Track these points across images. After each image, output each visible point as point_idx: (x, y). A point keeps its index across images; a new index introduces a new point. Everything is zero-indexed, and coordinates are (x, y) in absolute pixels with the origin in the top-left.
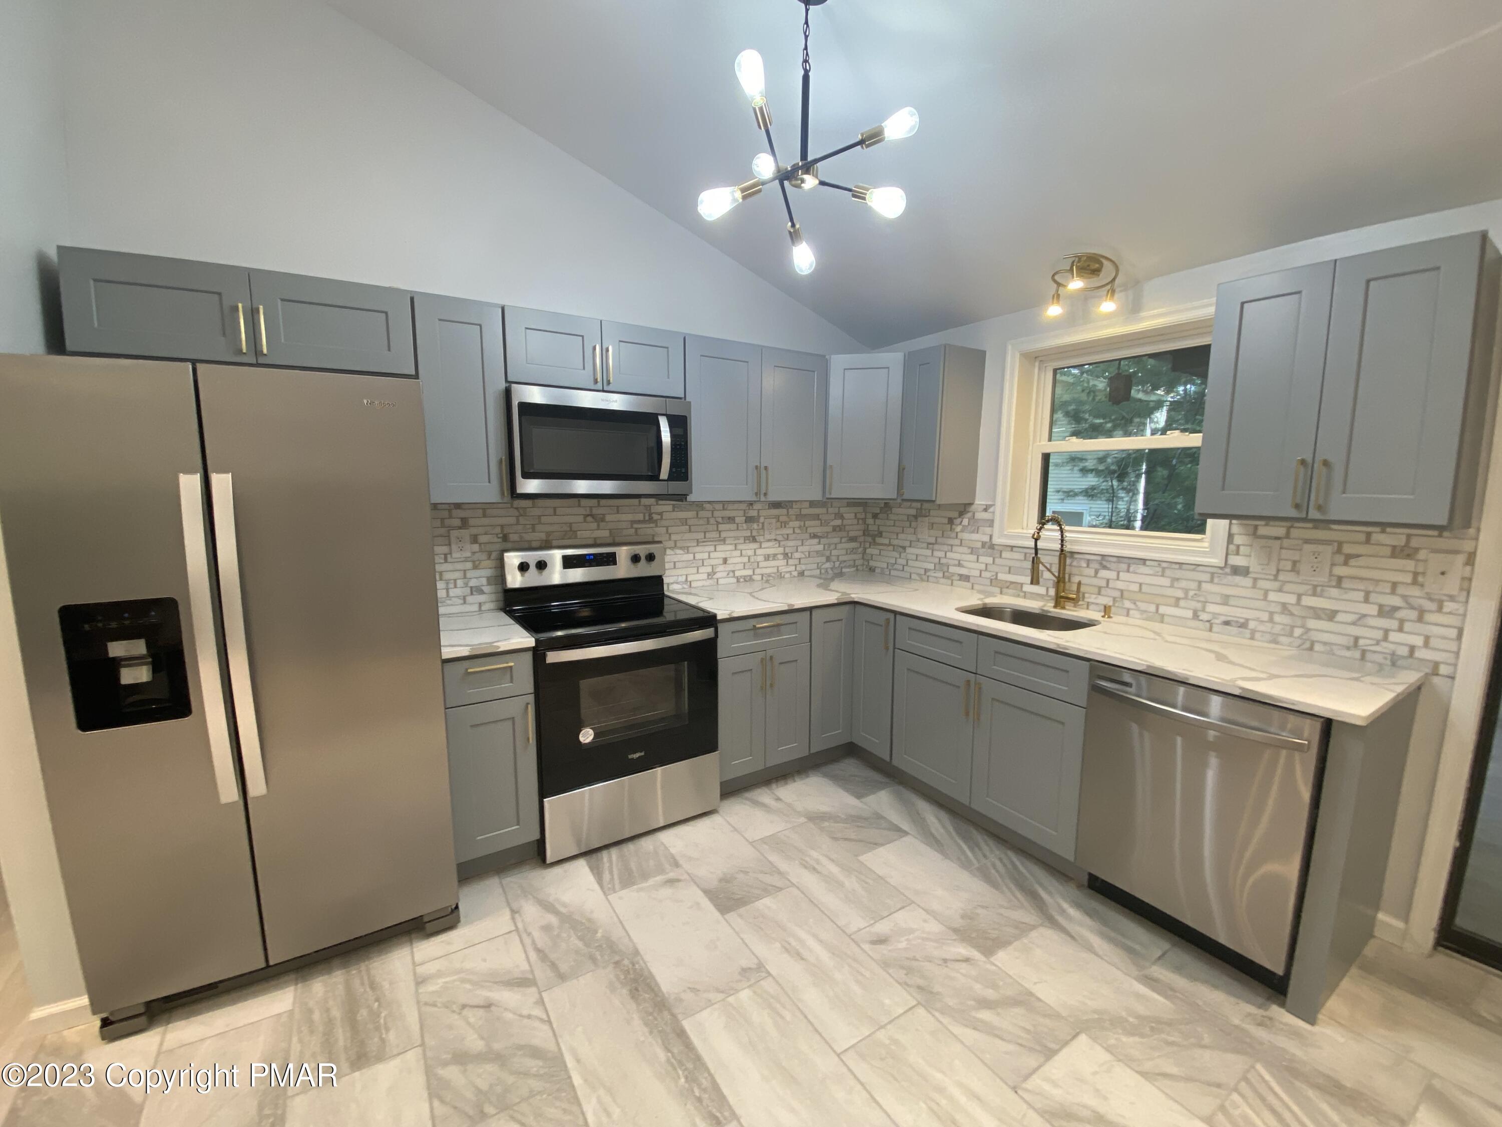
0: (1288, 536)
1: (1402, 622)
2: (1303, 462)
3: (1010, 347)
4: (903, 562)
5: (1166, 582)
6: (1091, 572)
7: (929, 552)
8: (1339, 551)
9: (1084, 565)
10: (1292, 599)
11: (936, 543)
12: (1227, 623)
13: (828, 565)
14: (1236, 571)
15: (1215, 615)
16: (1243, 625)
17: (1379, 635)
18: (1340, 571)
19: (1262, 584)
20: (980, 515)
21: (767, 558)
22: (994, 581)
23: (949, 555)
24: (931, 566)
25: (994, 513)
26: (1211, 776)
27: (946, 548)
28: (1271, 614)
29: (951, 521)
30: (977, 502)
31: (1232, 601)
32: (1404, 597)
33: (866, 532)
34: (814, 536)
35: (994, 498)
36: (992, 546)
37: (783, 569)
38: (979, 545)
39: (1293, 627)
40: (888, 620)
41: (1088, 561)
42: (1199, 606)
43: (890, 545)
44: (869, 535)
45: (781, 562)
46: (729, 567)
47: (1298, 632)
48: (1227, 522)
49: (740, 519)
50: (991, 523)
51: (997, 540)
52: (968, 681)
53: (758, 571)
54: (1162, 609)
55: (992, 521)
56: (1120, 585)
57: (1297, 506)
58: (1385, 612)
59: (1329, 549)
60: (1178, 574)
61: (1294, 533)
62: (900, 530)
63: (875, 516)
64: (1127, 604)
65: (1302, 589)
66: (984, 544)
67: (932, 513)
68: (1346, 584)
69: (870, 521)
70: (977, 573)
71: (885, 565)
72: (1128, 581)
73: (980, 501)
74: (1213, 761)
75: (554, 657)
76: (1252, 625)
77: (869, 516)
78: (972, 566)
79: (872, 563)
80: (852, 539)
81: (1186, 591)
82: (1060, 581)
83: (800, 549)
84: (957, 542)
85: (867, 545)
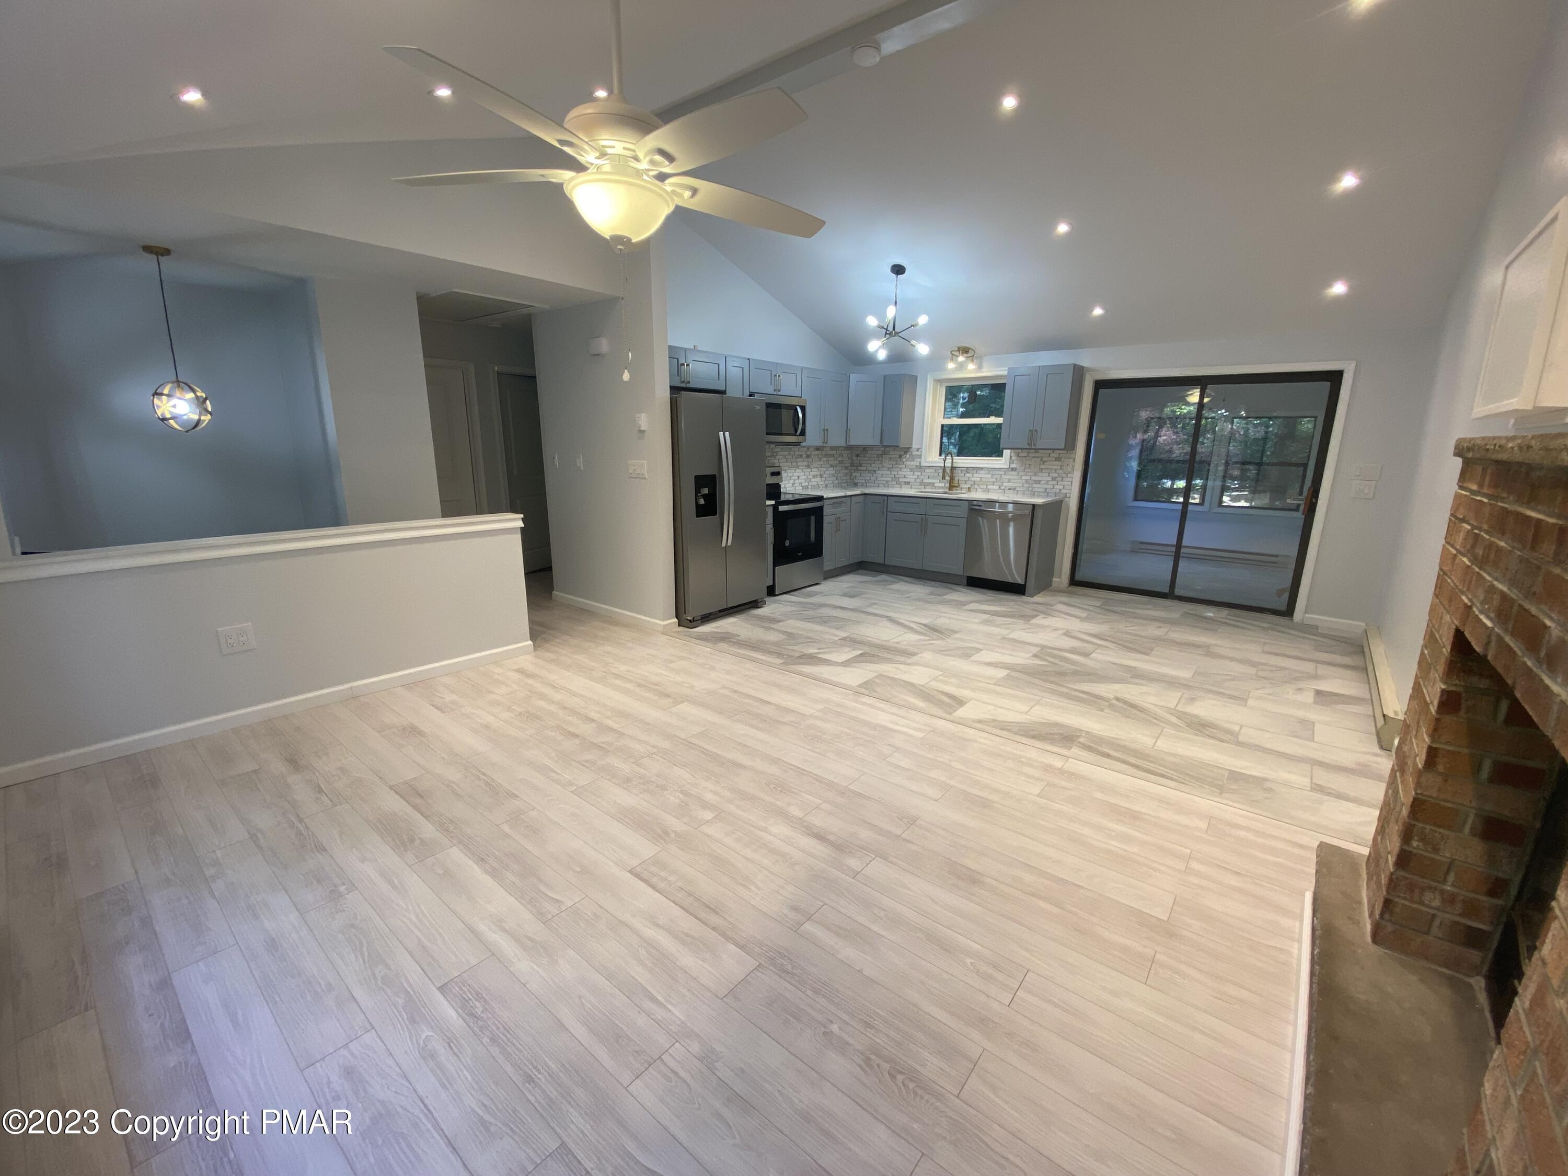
0: (1028, 456)
1: (1058, 482)
2: (1030, 430)
3: (929, 377)
4: (875, 478)
5: (989, 476)
6: (963, 475)
7: (889, 472)
8: (1042, 460)
9: (960, 472)
10: (1028, 478)
11: (893, 467)
12: (1009, 489)
13: (836, 482)
14: (1013, 469)
15: (1006, 487)
16: (1015, 489)
17: (1052, 487)
18: (1042, 467)
19: (1021, 474)
20: (915, 453)
21: (814, 477)
22: (922, 483)
23: (899, 473)
24: (890, 479)
25: (921, 452)
26: (1011, 530)
27: (898, 469)
28: (1023, 484)
29: (900, 456)
30: (913, 446)
31: (1012, 481)
32: (1058, 474)
33: (852, 465)
34: (831, 466)
35: (922, 446)
36: (921, 467)
37: (820, 483)
38: (915, 467)
39: (1029, 487)
40: (884, 500)
41: (961, 471)
42: (1001, 484)
43: (866, 470)
44: (853, 466)
45: (818, 479)
46: (800, 481)
47: (1030, 489)
48: (1010, 451)
49: (804, 456)
50: (920, 456)
51: (923, 464)
52: (922, 519)
53: (810, 484)
54: (988, 487)
55: (921, 455)
56: (973, 479)
57: (1029, 445)
58: (1054, 479)
59: (1039, 460)
60: (994, 472)
61: (1030, 454)
62: (873, 462)
63: (858, 456)
64: (976, 486)
65: (1031, 474)
66: (917, 466)
67: (890, 452)
68: (1043, 471)
69: (855, 458)
70: (913, 480)
71: (864, 481)
72: (976, 477)
73: (915, 446)
74: (1012, 524)
75: (782, 508)
76: (1017, 489)
77: (854, 455)
78: (911, 477)
79: (856, 481)
80: (846, 468)
81: (997, 479)
82: (952, 479)
83: (826, 472)
84: (904, 466)
85: (853, 471)
